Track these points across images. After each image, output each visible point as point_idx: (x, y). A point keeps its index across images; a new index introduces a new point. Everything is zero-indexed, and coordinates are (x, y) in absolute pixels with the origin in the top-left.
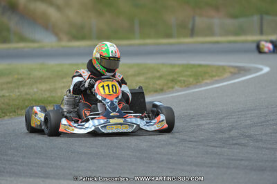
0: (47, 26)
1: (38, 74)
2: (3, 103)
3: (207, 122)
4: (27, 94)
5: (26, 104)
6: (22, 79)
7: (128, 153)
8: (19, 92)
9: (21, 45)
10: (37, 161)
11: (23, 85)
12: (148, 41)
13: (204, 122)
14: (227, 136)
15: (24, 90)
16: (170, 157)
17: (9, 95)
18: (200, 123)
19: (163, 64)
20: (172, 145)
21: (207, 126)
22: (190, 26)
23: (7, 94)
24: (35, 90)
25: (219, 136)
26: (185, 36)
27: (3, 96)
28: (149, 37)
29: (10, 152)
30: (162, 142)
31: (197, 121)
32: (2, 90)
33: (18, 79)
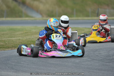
0: (38, 11)
1: (34, 31)
2: (20, 42)
3: (103, 52)
4: (29, 39)
5: (29, 43)
6: (27, 33)
7: (71, 64)
8: (26, 38)
9: (27, 18)
10: (33, 66)
11: (28, 35)
12: (80, 18)
13: (102, 52)
14: (111, 58)
15: (28, 37)
16: (88, 66)
17: (22, 39)
18: (101, 52)
19: (85, 28)
20: (89, 61)
21: (103, 54)
22: (97, 12)
23: (21, 39)
24: (33, 37)
25: (108, 58)
26: (95, 16)
27: (20, 39)
28: (80, 16)
29: (22, 62)
30: (85, 60)
31: (99, 51)
32: (19, 37)
33: (26, 33)
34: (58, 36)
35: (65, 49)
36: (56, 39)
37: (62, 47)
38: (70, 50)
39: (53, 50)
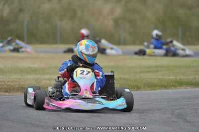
34: (85, 73)
35: (92, 97)
36: (81, 78)
37: (86, 93)
38: (102, 98)
39: (71, 96)
